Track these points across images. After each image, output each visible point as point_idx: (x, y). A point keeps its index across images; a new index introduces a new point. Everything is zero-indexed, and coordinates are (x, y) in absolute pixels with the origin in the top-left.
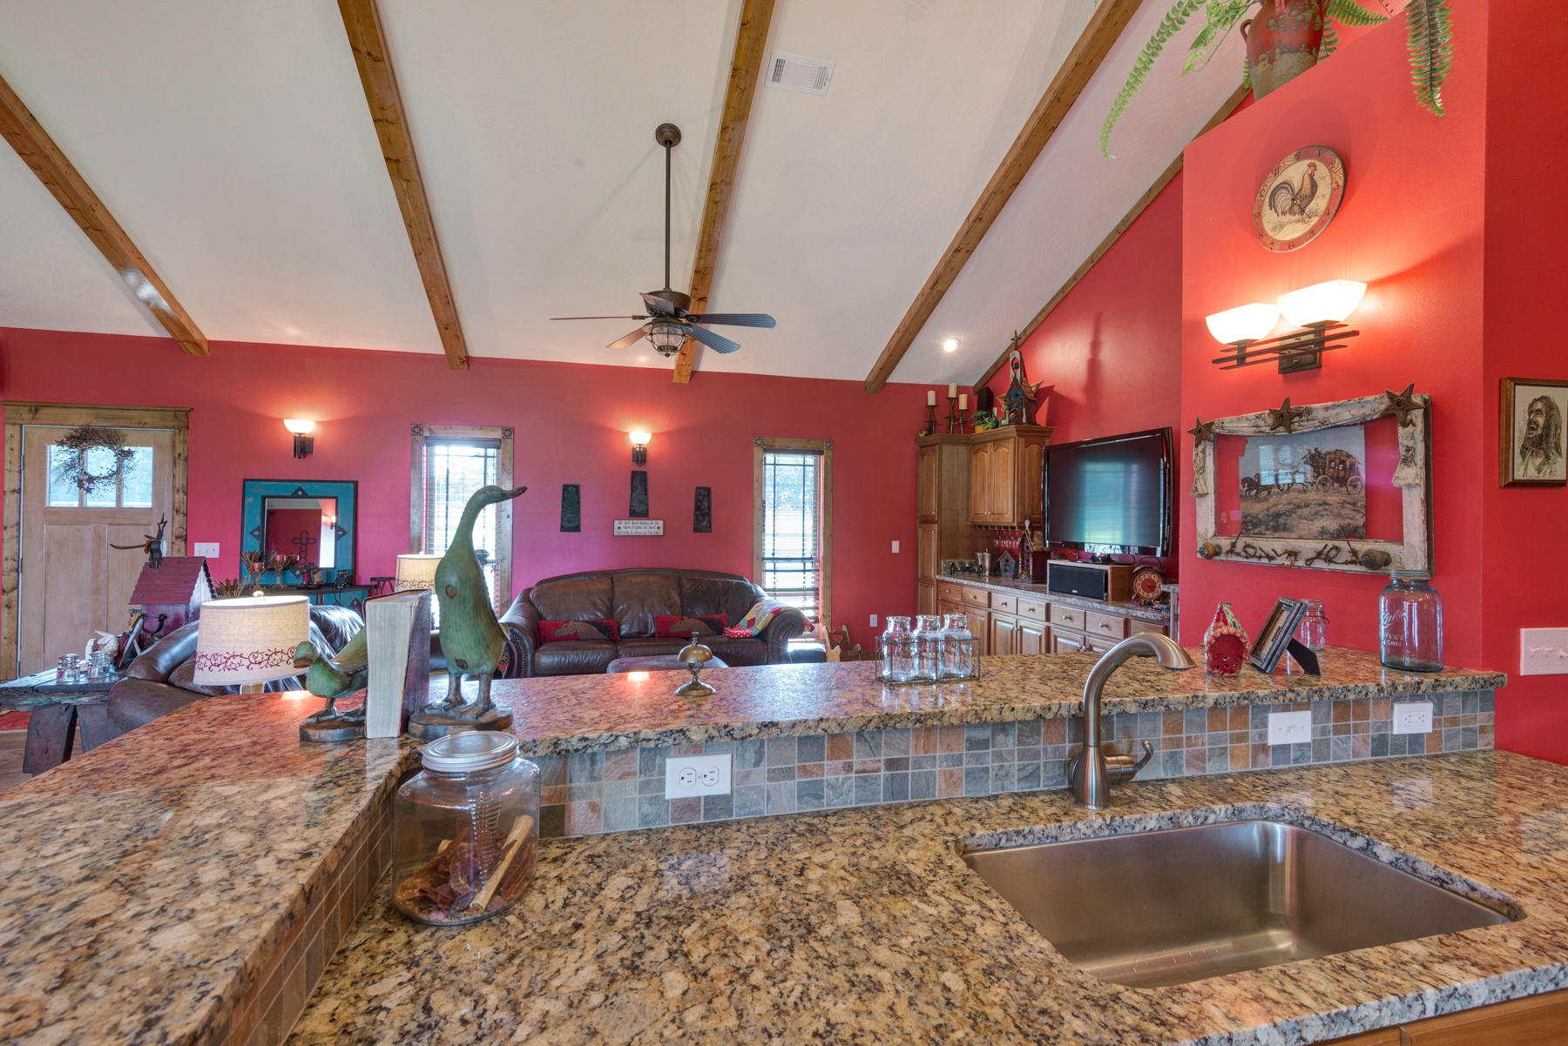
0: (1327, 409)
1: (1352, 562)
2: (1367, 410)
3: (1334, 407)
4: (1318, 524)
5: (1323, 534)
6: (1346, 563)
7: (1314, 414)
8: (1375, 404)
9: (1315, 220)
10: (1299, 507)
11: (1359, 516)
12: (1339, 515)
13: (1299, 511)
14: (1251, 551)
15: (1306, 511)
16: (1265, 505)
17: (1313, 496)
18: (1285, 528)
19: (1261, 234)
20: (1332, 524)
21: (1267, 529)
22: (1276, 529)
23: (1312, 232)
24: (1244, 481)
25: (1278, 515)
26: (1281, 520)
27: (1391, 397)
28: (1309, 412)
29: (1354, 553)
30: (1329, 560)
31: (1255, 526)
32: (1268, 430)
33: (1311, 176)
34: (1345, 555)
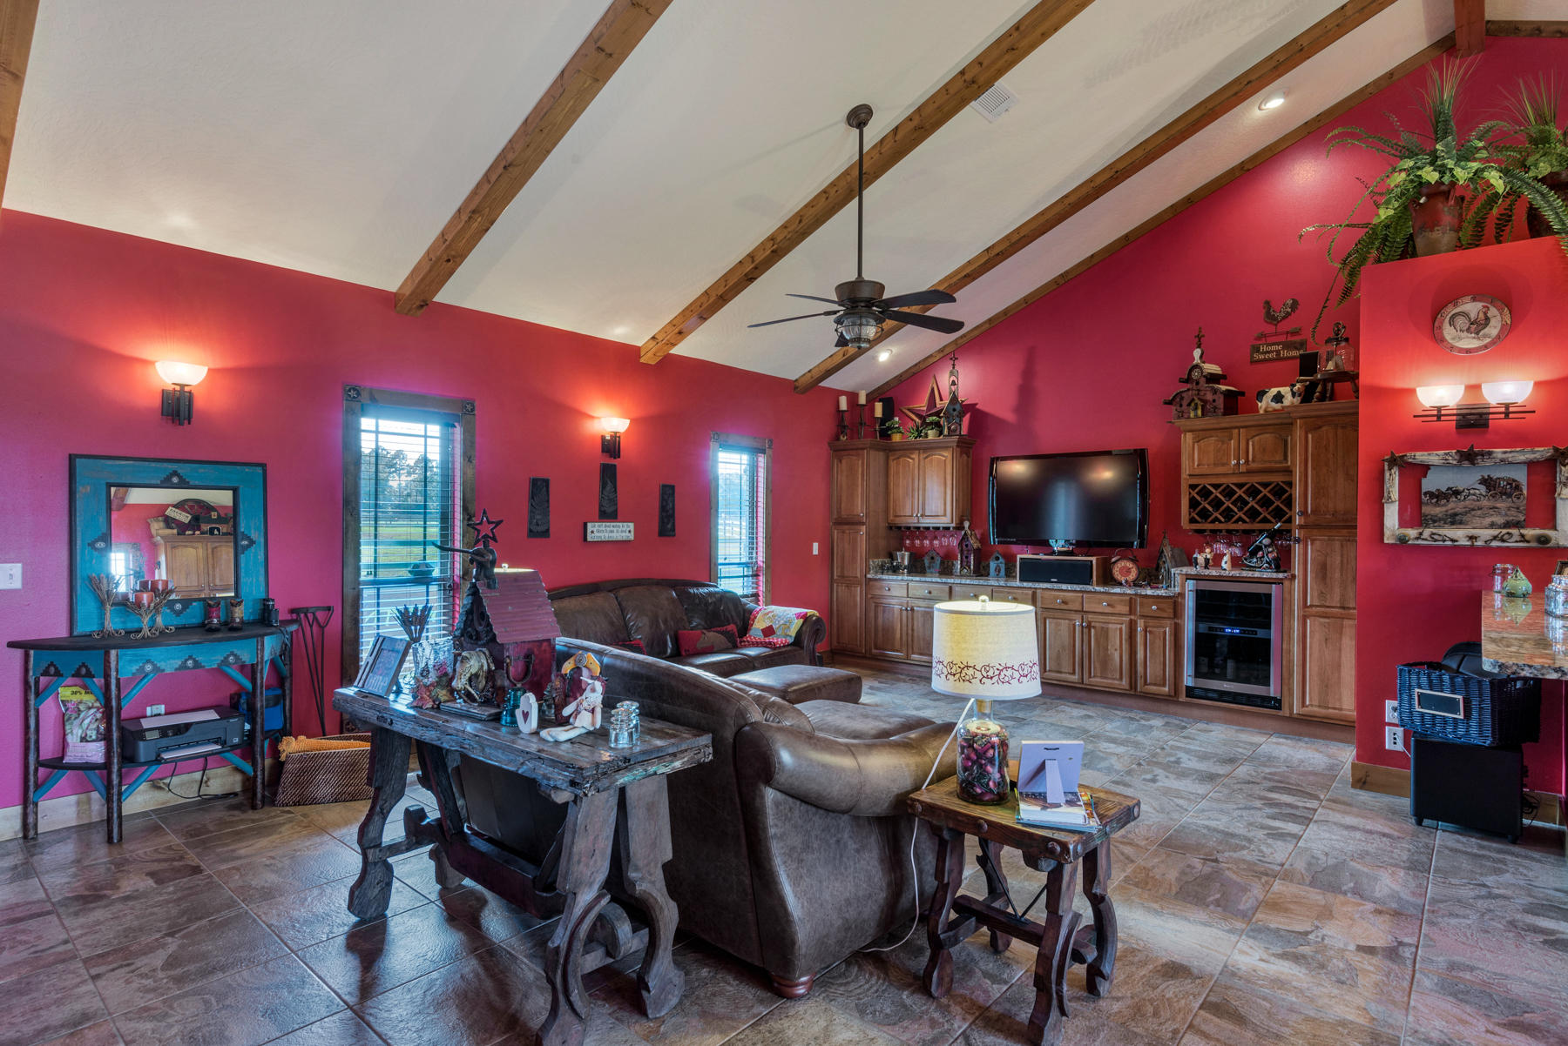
0: (1505, 453)
1: (1521, 541)
2: (1537, 456)
3: (1511, 452)
4: (1488, 520)
5: (1492, 526)
6: (1517, 542)
7: (1494, 455)
8: (1542, 452)
9: (1488, 340)
10: (1473, 510)
11: (1520, 515)
12: (1506, 515)
13: (1473, 513)
14: (1436, 537)
15: (1479, 512)
16: (1444, 509)
17: (1485, 503)
18: (1461, 523)
19: (1443, 340)
20: (1500, 520)
21: (1445, 523)
22: (1453, 523)
23: (1486, 347)
24: (1426, 493)
25: (1456, 515)
26: (1458, 518)
27: (1556, 450)
28: (1490, 453)
29: (1522, 536)
30: (1503, 541)
31: (1434, 521)
32: (1455, 462)
33: (1485, 313)
34: (1516, 537)
